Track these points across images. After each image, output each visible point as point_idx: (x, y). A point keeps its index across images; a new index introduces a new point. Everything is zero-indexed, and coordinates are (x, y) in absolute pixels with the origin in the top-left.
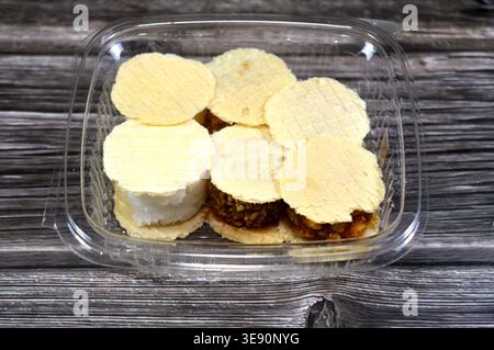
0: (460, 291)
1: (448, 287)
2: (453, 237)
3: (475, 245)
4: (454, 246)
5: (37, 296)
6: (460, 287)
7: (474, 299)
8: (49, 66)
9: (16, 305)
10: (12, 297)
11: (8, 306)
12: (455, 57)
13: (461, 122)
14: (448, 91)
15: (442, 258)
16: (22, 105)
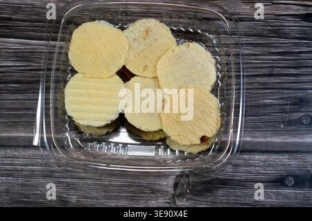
0: (257, 168)
1: (251, 166)
2: (258, 134)
3: (269, 139)
4: (258, 140)
5: (32, 165)
6: (258, 166)
7: (264, 174)
8: (32, 4)
9: (22, 170)
10: (19, 165)
11: (17, 170)
12: (275, 4)
13: (273, 54)
14: (269, 30)
15: (250, 148)
16: (17, 34)
